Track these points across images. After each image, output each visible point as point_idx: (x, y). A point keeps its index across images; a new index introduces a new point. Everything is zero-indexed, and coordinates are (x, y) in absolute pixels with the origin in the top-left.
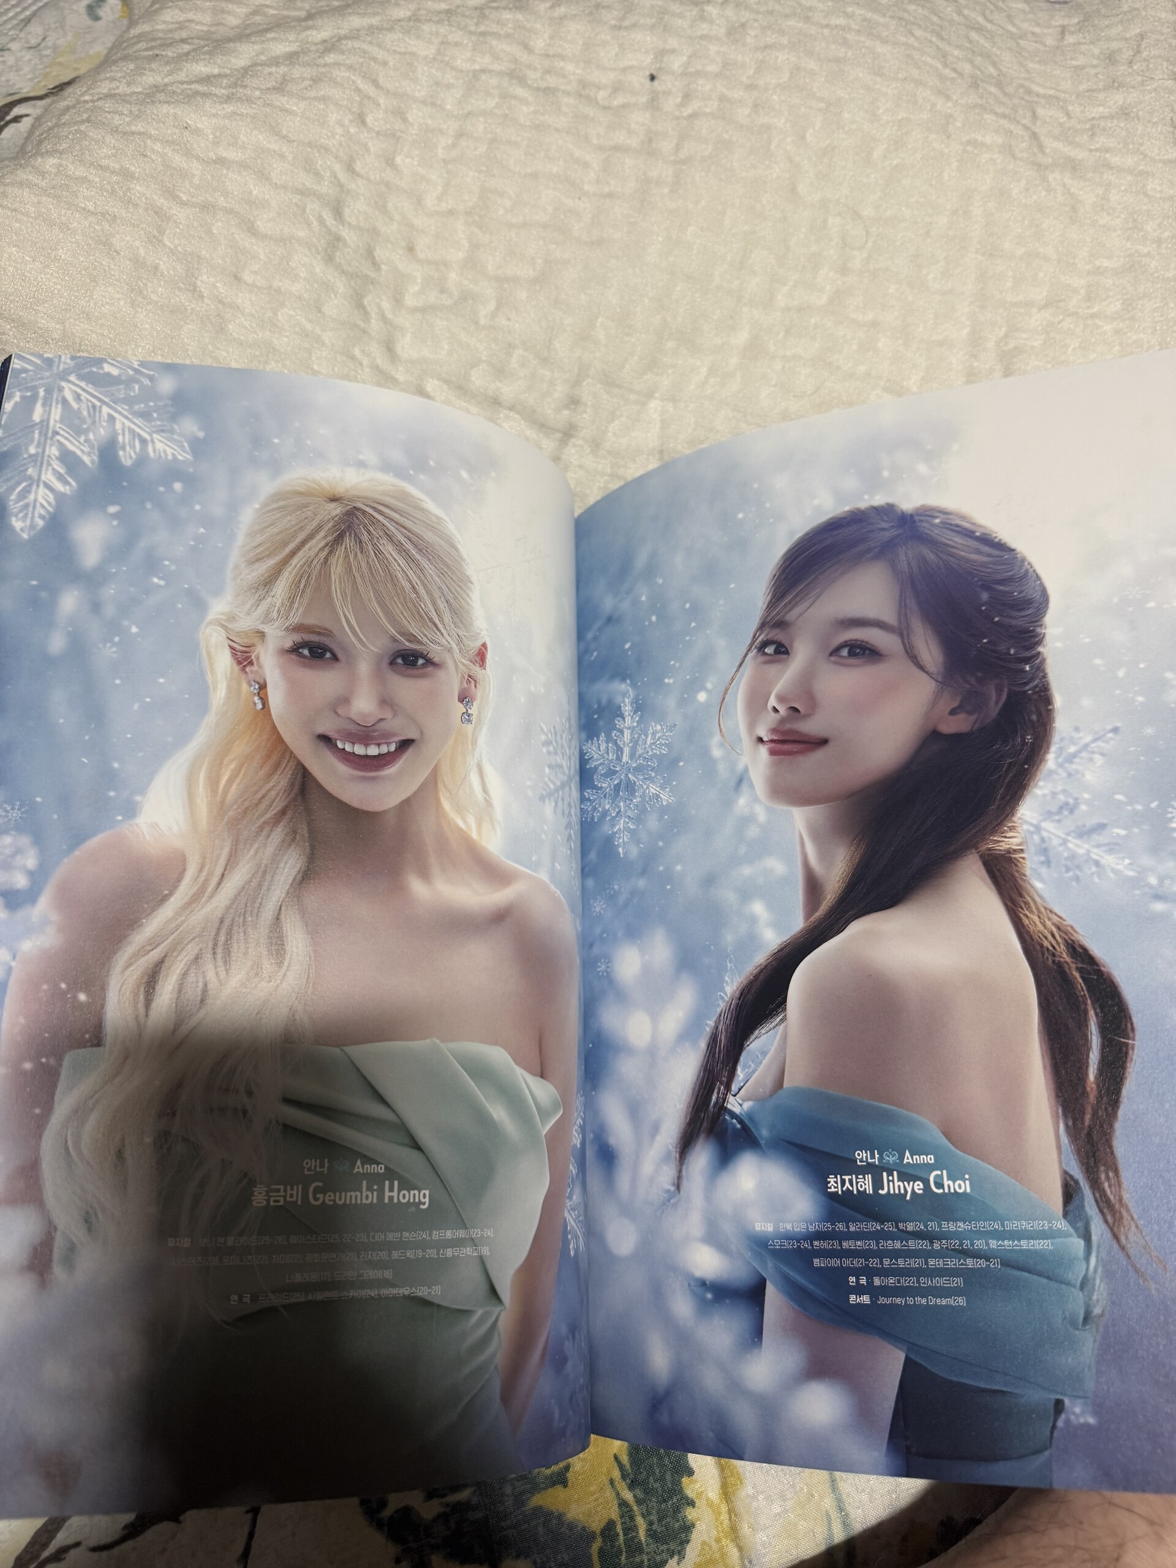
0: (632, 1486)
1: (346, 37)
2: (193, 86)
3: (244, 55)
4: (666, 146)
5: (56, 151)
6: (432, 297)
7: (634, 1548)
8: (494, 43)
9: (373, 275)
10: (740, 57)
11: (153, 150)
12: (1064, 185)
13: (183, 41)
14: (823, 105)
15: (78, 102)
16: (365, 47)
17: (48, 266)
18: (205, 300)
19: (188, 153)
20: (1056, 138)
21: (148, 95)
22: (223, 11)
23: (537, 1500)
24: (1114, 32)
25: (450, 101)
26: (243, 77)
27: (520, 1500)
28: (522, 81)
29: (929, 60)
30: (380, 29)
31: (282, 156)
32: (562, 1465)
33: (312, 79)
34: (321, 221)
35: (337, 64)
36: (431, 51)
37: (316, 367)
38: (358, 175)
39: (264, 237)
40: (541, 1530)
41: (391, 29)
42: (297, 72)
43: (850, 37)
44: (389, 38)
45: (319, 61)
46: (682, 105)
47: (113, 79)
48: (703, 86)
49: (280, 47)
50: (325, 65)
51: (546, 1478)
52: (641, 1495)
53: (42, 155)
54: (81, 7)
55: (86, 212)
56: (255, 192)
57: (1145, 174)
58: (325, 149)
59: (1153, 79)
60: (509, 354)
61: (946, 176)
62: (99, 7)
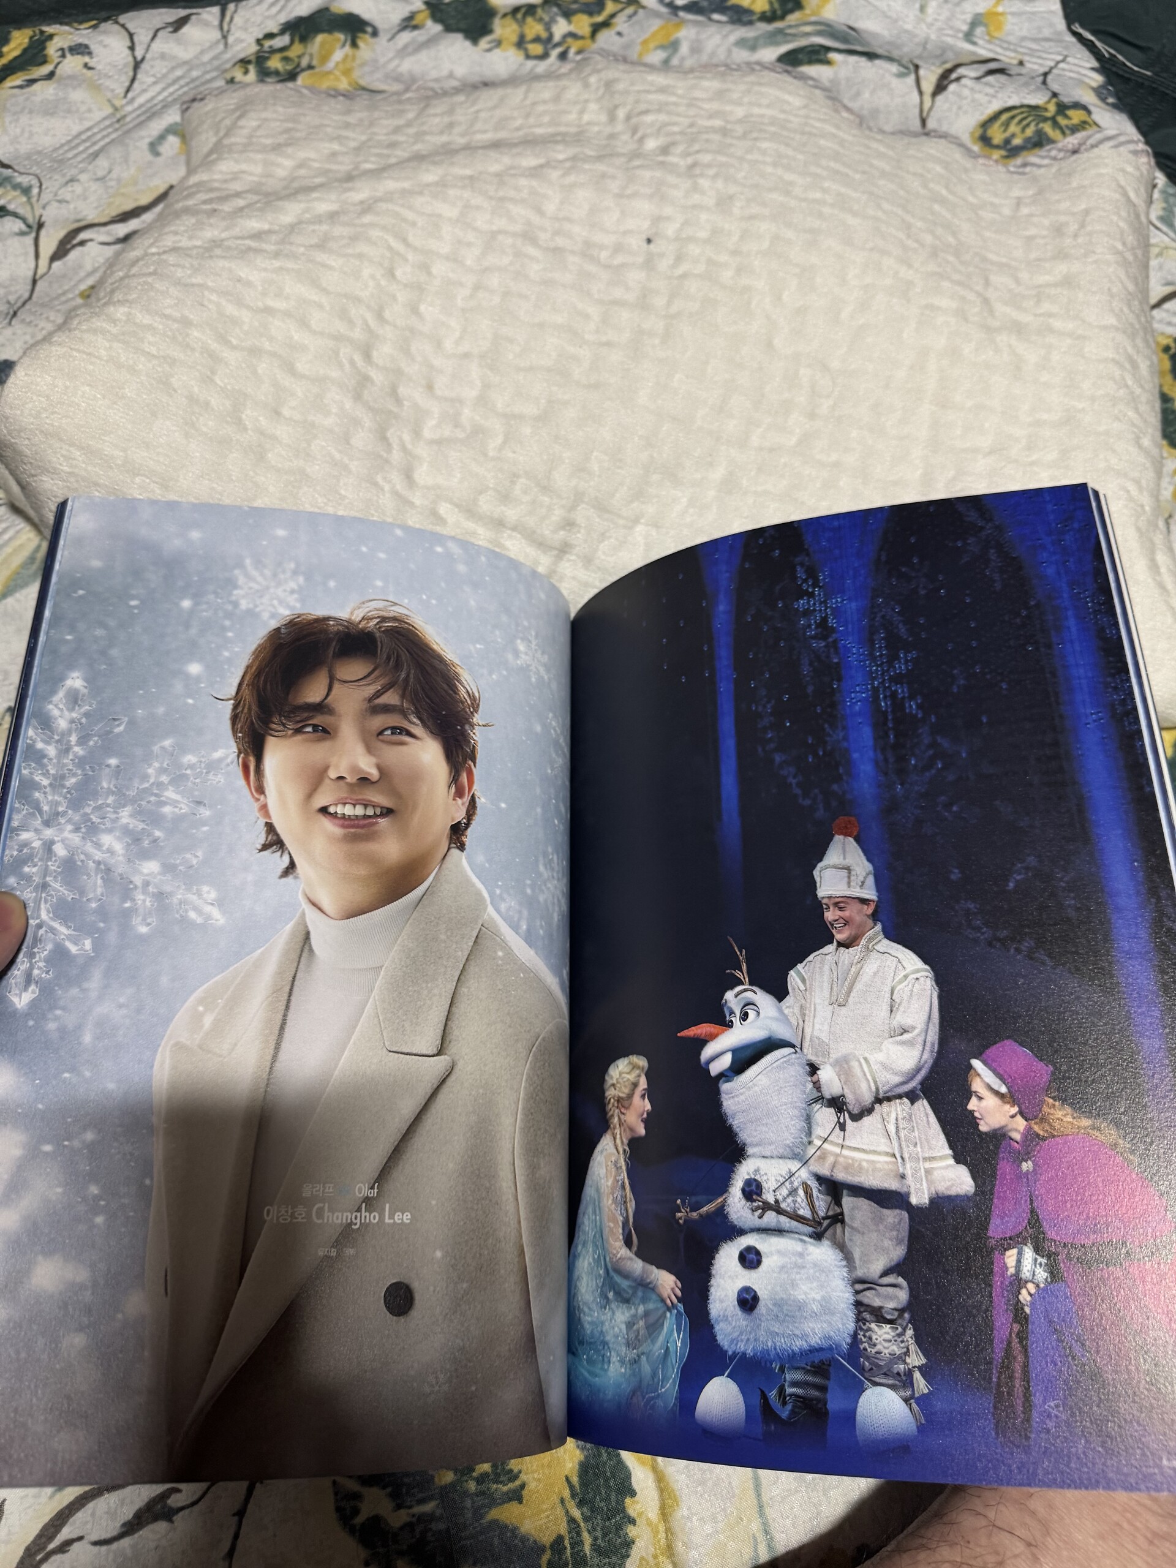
0: (580, 1505)
1: (381, 200)
2: (248, 242)
3: (290, 212)
4: (659, 301)
5: (127, 301)
6: (447, 431)
7: (579, 1559)
8: (511, 207)
9: (395, 410)
10: (727, 226)
11: (210, 301)
12: (1010, 346)
13: (238, 195)
14: (798, 270)
15: (146, 254)
16: (397, 209)
17: (115, 403)
18: (250, 432)
19: (240, 303)
20: (1006, 304)
21: (208, 250)
22: (273, 164)
23: (494, 1514)
24: (1063, 206)
25: (470, 258)
26: (290, 234)
27: (478, 1514)
28: (534, 241)
29: (894, 231)
30: (411, 192)
31: (320, 306)
32: (517, 1483)
33: (350, 238)
34: (352, 362)
35: (372, 225)
36: (455, 213)
37: (343, 492)
38: (387, 322)
40: (496, 1541)
41: (421, 193)
42: (338, 230)
43: (827, 210)
44: (419, 201)
45: (357, 221)
46: (674, 266)
47: (176, 233)
48: (694, 250)
49: (324, 205)
50: (363, 225)
51: (503, 1494)
52: (588, 1513)
53: (114, 304)
54: (144, 144)
55: (150, 356)
56: (296, 338)
57: (1083, 338)
58: (358, 300)
59: (1094, 252)
60: (513, 483)
61: (905, 335)
62: (160, 144)
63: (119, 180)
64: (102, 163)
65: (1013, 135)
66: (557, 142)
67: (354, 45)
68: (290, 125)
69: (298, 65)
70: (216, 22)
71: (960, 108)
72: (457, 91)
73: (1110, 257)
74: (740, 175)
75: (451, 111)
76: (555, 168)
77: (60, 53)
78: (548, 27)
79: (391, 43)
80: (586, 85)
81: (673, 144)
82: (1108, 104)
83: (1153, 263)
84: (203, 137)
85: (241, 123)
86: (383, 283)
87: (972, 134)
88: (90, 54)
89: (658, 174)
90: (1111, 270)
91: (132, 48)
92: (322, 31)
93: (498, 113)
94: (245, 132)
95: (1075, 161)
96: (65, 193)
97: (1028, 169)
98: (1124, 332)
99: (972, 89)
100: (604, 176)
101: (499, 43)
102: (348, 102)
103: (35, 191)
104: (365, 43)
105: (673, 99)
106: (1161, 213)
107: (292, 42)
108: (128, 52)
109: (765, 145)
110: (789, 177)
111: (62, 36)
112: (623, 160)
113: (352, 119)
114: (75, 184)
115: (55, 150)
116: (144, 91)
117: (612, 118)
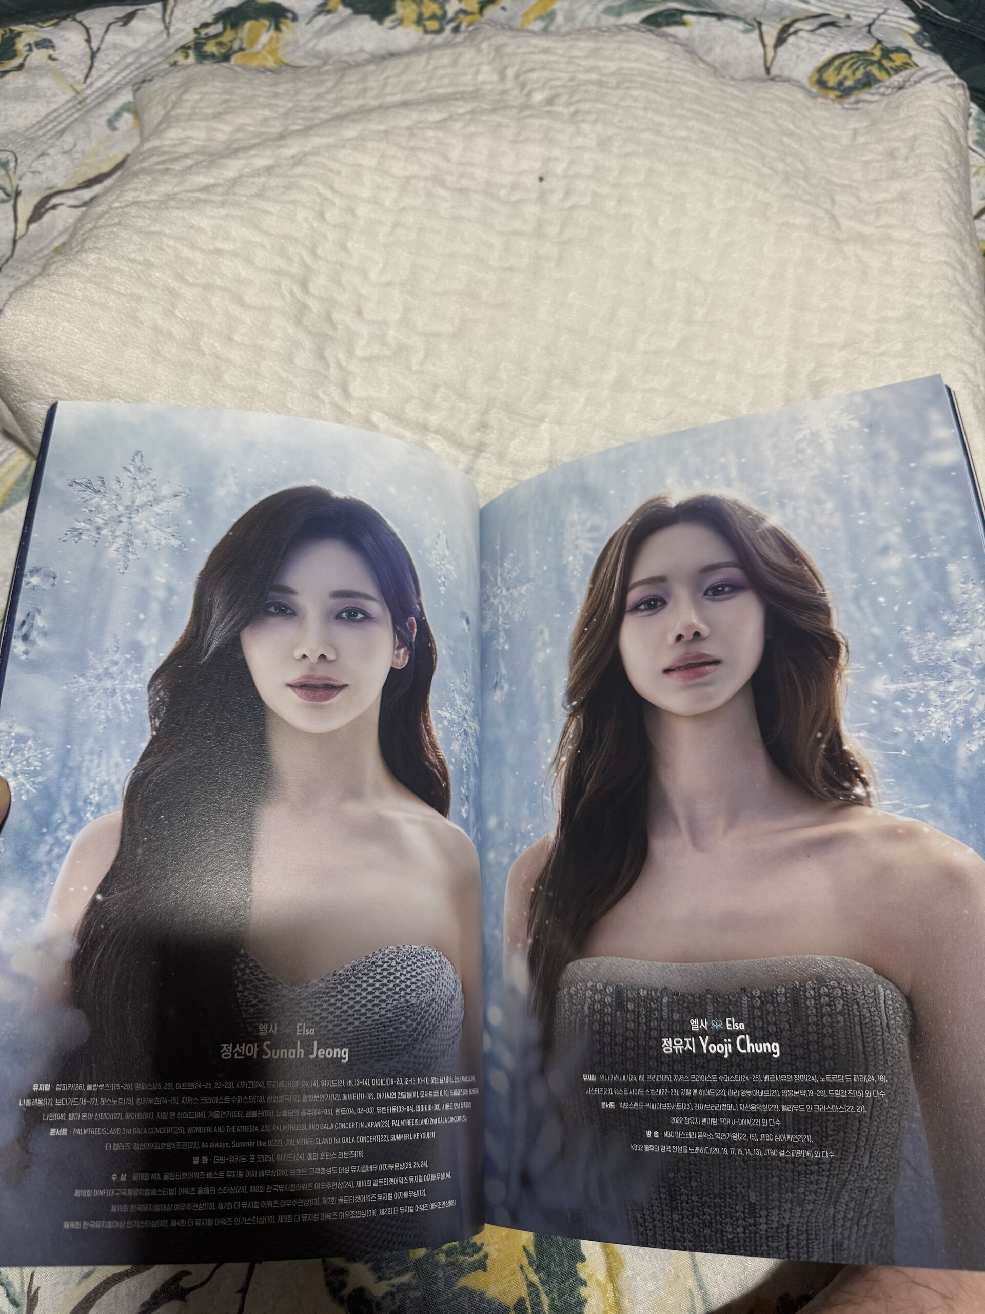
0: (537, 1271)
1: (310, 153)
2: (196, 194)
3: (232, 168)
4: (553, 230)
5: (97, 248)
6: (376, 350)
8: (421, 155)
9: (331, 333)
10: (607, 163)
11: (168, 246)
12: (856, 255)
13: (186, 156)
14: (670, 198)
16: (325, 161)
17: (91, 336)
18: (207, 357)
19: (193, 246)
20: (851, 219)
21: (163, 202)
22: (214, 130)
23: (463, 1282)
24: (894, 134)
25: (388, 200)
26: (233, 186)
27: (450, 1283)
28: (443, 183)
29: (750, 161)
30: (335, 146)
31: (263, 246)
32: (481, 1254)
33: (285, 187)
34: (292, 293)
35: (303, 175)
36: (374, 162)
37: (290, 405)
38: (321, 258)
39: (250, 307)
40: (466, 1305)
41: (343, 147)
42: (273, 181)
43: (692, 145)
44: (342, 154)
45: (290, 173)
46: (564, 199)
47: (135, 190)
48: (580, 185)
49: (261, 160)
50: (295, 176)
51: (470, 1264)
52: (545, 1278)
53: (85, 251)
54: (103, 121)
55: (119, 294)
56: (243, 274)
57: (919, 244)
58: (294, 240)
59: (923, 171)
60: (434, 392)
61: (765, 250)
62: (117, 120)
63: (83, 152)
64: (68, 139)
65: (846, 78)
66: (457, 99)
67: (278, 29)
68: (227, 97)
69: (231, 48)
70: (159, 16)
71: (798, 57)
72: (368, 62)
73: (938, 175)
74: (616, 119)
75: (364, 79)
76: (457, 120)
77: (27, 48)
78: (442, 6)
79: (310, 25)
80: (479, 51)
81: (557, 96)
82: (925, 48)
83: (973, 180)
84: (153, 111)
85: (186, 97)
86: (315, 224)
87: (810, 78)
88: (53, 47)
89: (546, 121)
90: (939, 186)
91: (89, 41)
92: (250, 18)
93: (406, 78)
94: (189, 104)
95: (901, 96)
96: (38, 166)
97: (860, 105)
98: (954, 238)
99: (808, 41)
100: (499, 125)
101: (401, 22)
102: (275, 76)
103: (12, 165)
104: (287, 28)
105: (554, 58)
106: (976, 137)
107: (225, 29)
108: (84, 44)
109: (636, 93)
110: (658, 119)
111: (28, 33)
112: (515, 111)
113: (280, 90)
114: (46, 157)
115: (28, 129)
116: (101, 76)
117: (503, 77)
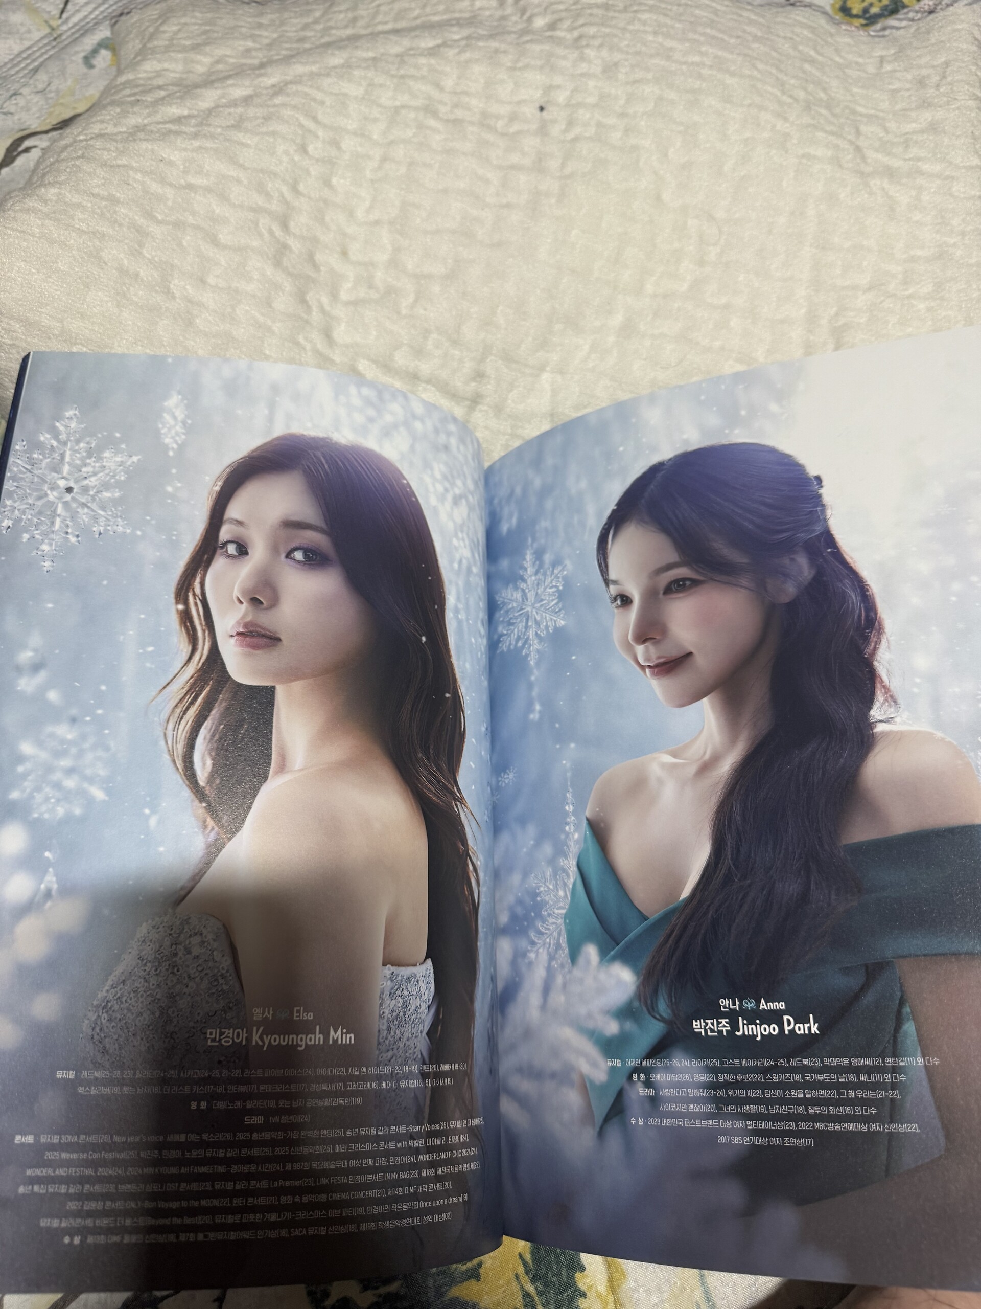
0: (534, 1280)
1: (291, 82)
2: (167, 126)
3: (208, 98)
4: (553, 164)
5: (57, 182)
6: (362, 293)
8: (412, 83)
9: (313, 275)
10: (613, 91)
11: (134, 179)
12: (883, 189)
13: (160, 88)
14: (681, 128)
15: (75, 141)
16: (306, 90)
17: (50, 277)
18: (177, 300)
19: (163, 181)
20: (877, 150)
21: (131, 134)
22: (192, 61)
23: (454, 1292)
24: (923, 61)
25: (376, 132)
26: (208, 117)
27: (440, 1294)
28: (435, 114)
29: (769, 89)
30: (319, 75)
31: (239, 181)
32: (475, 1261)
33: (264, 118)
34: (271, 232)
35: (284, 105)
36: (361, 91)
37: (267, 352)
38: (302, 194)
39: (225, 247)
41: (328, 75)
42: (252, 112)
43: (705, 72)
44: (326, 82)
45: (269, 103)
46: (566, 131)
47: (102, 122)
48: (583, 115)
49: (239, 90)
50: (275, 106)
51: (462, 1273)
52: (541, 1288)
53: (45, 186)
54: (79, 58)
55: (80, 232)
56: (217, 211)
57: (951, 178)
58: (274, 174)
59: (956, 99)
60: (426, 338)
61: (784, 184)
62: (94, 57)
63: (57, 91)
64: (42, 77)
65: (871, 5)
66: (452, 25)
68: (208, 28)
74: (623, 44)
76: (451, 46)
81: (560, 20)
84: (130, 45)
85: (164, 28)
86: (296, 158)
87: (833, 5)
89: (547, 47)
90: (973, 115)
93: (398, 6)
94: (167, 35)
95: (932, 20)
96: (10, 106)
97: (887, 32)
100: (497, 51)
102: (260, 7)
109: (645, 16)
110: (669, 43)
112: (513, 36)
113: (264, 20)
114: (18, 97)
116: (78, 11)
117: (502, 3)
